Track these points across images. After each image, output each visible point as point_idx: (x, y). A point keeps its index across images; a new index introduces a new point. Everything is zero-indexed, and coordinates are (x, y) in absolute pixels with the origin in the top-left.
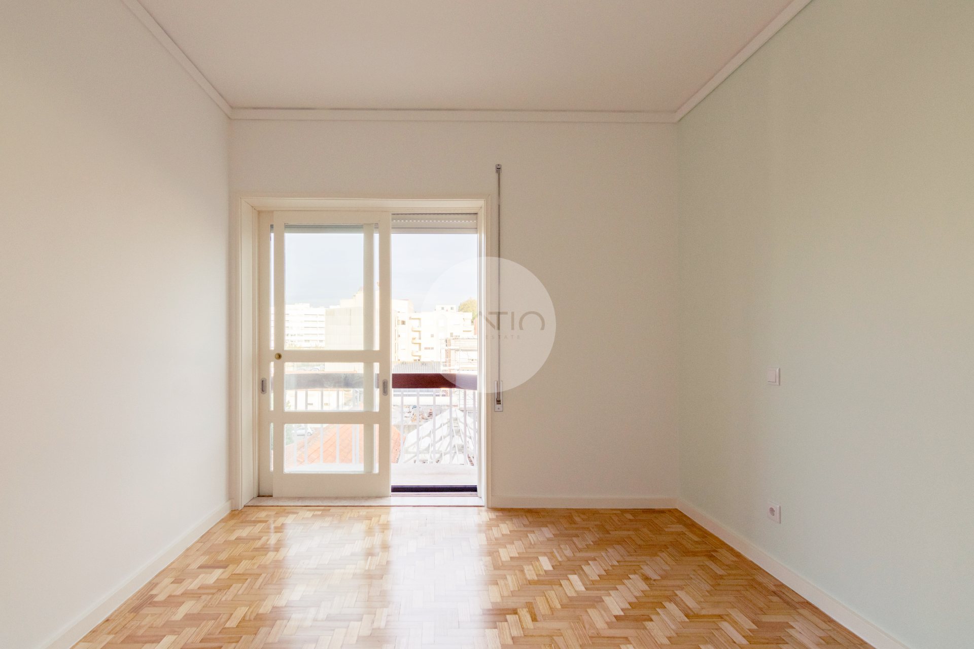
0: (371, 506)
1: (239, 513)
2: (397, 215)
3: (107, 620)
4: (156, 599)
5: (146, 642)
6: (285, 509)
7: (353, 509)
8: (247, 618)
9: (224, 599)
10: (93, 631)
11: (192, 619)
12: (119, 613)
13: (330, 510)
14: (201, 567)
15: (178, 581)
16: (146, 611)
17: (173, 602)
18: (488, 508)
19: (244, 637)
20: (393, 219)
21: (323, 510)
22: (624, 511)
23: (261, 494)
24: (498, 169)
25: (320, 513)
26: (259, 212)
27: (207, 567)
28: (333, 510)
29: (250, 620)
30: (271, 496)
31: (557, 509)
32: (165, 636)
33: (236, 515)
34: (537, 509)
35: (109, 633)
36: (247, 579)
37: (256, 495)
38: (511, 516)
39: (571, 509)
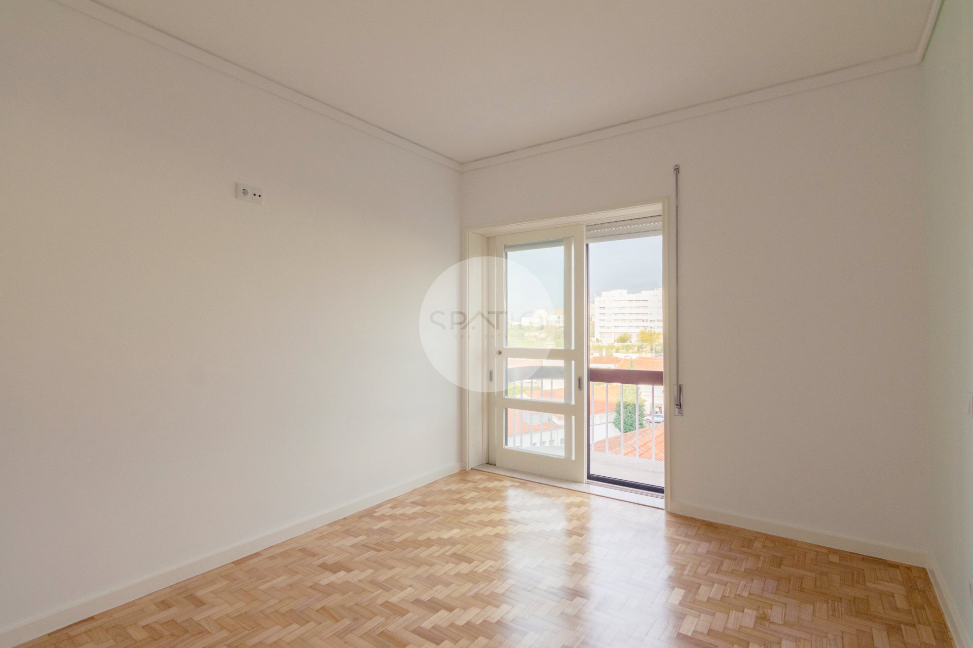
0: (561, 488)
1: (465, 473)
2: (590, 227)
3: (345, 518)
4: (374, 514)
5: (351, 536)
6: (497, 477)
7: (544, 487)
8: (408, 540)
9: (406, 525)
10: (335, 522)
11: (383, 530)
12: (353, 516)
13: (527, 483)
14: (412, 503)
15: (393, 507)
16: (366, 519)
17: (382, 518)
18: (667, 512)
19: (397, 549)
20: (587, 230)
21: (522, 483)
22: (831, 551)
23: (490, 462)
24: (677, 170)
25: (517, 484)
26: (488, 238)
27: (415, 503)
28: (530, 484)
29: (408, 541)
30: (495, 465)
31: (744, 530)
32: (361, 535)
33: (463, 474)
34: (717, 524)
35: (340, 525)
36: (429, 517)
37: (485, 462)
38: (681, 524)
39: (758, 533)
